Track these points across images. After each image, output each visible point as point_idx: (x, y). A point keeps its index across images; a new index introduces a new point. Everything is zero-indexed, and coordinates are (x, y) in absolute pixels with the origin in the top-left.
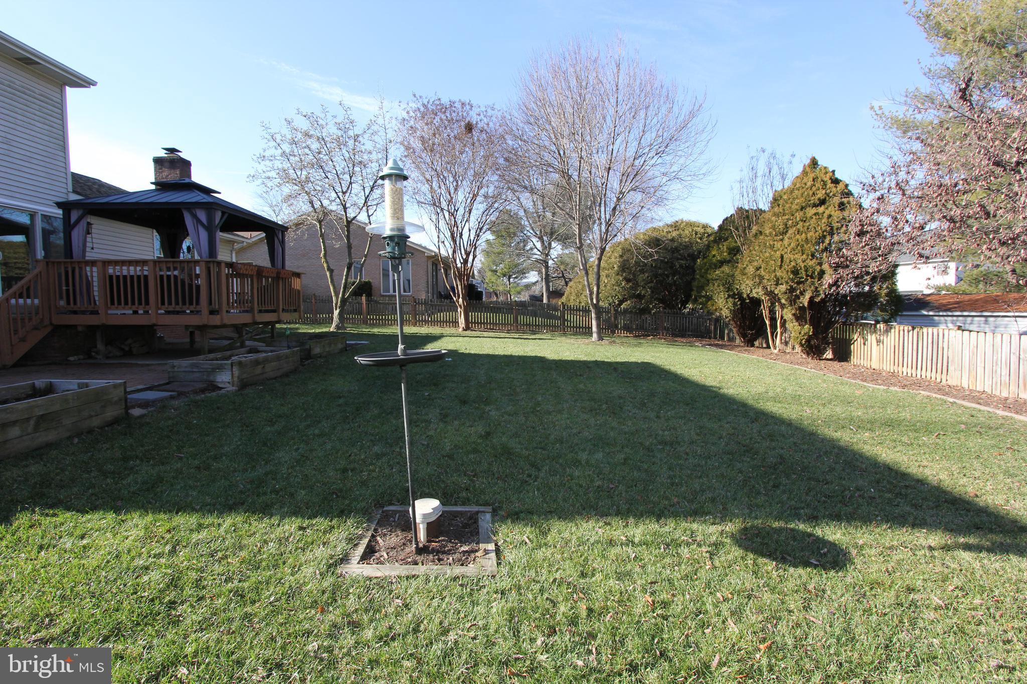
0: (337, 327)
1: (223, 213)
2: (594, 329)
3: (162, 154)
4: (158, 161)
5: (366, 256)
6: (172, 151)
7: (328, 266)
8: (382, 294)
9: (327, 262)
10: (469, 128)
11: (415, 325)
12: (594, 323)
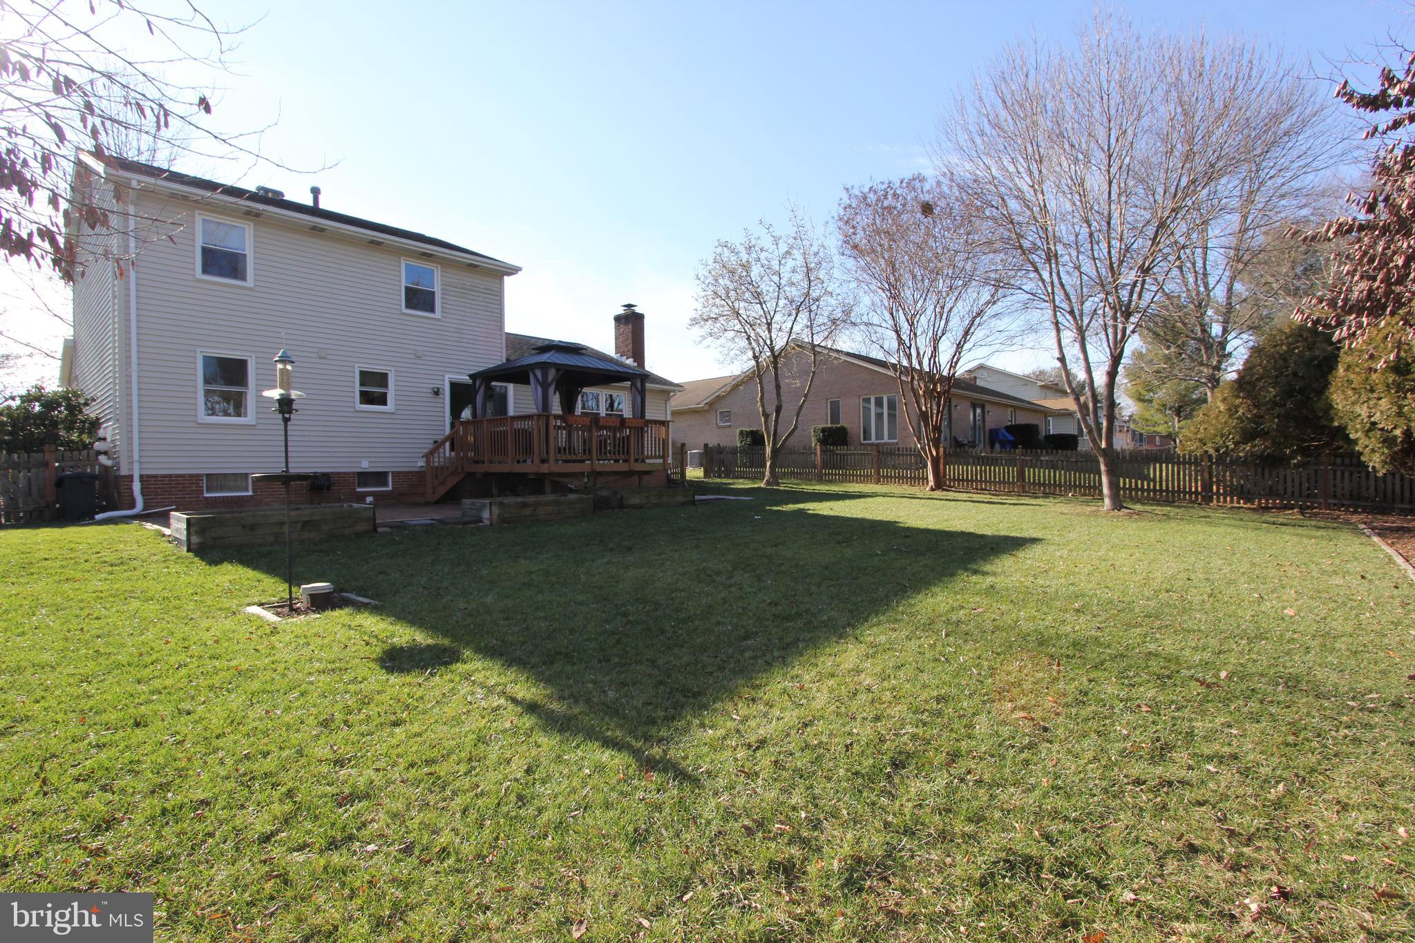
0: (768, 483)
1: (558, 370)
2: (1106, 490)
3: (621, 311)
4: (618, 319)
5: (806, 396)
6: (629, 306)
7: (764, 411)
8: (862, 442)
9: (763, 406)
10: (927, 209)
11: (878, 482)
12: (1104, 479)
